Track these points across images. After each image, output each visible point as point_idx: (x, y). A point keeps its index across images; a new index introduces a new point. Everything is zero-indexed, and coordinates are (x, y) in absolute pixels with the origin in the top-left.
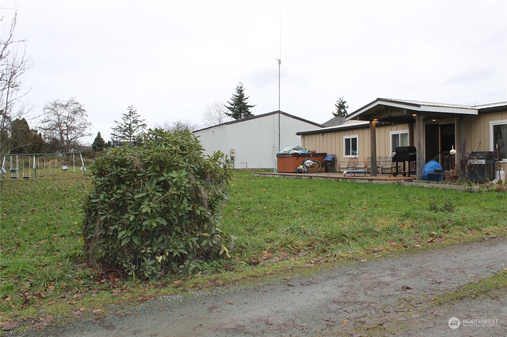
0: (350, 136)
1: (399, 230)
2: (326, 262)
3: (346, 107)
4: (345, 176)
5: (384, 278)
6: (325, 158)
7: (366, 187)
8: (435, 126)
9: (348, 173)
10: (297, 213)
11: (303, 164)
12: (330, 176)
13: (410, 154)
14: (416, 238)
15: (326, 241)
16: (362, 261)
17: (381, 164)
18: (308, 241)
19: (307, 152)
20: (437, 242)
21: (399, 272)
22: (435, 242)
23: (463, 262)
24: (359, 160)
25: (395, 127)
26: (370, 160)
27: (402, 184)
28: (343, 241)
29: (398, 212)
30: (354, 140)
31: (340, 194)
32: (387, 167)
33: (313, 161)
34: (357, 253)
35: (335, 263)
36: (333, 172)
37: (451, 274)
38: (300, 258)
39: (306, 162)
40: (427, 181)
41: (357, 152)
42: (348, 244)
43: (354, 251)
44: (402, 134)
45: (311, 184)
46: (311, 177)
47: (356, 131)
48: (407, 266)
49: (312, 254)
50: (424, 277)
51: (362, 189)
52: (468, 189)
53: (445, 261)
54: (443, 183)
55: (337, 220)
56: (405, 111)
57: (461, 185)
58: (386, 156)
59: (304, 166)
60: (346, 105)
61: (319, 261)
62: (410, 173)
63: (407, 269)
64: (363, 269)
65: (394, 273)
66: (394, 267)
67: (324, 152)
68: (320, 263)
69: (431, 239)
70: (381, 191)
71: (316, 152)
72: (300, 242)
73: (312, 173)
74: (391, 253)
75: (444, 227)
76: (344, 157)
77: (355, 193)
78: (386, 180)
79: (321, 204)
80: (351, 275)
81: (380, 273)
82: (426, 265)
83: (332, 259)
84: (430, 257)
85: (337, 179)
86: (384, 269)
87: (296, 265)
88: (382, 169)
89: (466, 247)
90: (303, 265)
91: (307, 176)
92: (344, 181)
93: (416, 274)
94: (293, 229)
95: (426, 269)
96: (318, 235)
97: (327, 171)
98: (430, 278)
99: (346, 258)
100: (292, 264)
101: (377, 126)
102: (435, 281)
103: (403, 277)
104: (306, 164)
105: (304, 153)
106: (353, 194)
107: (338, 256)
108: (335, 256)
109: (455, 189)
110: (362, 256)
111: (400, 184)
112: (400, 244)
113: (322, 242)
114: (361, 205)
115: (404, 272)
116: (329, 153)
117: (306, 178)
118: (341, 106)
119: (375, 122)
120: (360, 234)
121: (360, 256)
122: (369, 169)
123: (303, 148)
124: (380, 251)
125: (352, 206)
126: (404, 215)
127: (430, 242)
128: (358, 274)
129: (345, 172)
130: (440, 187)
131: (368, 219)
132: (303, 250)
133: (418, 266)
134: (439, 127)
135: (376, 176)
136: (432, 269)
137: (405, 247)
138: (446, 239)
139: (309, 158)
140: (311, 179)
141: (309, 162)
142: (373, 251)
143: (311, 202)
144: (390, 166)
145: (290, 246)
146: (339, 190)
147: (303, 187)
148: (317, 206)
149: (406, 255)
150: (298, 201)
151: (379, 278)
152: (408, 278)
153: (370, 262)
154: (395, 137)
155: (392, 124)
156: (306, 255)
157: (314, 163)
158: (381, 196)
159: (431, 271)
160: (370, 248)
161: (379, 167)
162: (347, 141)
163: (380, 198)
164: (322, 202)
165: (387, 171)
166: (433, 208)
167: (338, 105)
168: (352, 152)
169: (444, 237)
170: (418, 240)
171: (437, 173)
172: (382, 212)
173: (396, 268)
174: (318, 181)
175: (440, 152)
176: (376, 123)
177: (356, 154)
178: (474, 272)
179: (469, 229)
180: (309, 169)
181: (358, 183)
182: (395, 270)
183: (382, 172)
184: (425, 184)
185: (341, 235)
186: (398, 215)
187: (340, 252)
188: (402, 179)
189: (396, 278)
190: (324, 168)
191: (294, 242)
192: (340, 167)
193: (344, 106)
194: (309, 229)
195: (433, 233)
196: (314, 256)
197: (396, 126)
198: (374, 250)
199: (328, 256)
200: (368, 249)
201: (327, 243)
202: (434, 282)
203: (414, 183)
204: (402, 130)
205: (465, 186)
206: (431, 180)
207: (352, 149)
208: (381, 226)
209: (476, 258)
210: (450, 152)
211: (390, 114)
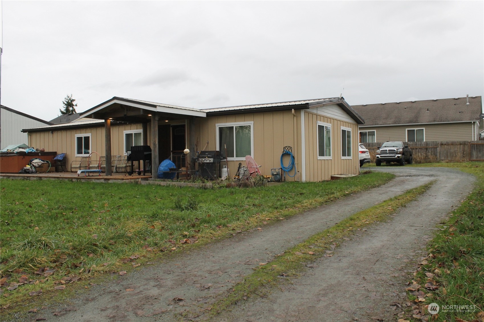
0: (83, 135)
1: (150, 233)
2: (80, 279)
3: (75, 105)
4: (79, 176)
5: (150, 291)
6: (55, 157)
7: (103, 187)
8: (168, 126)
9: (82, 172)
10: (32, 220)
11: (30, 163)
12: (62, 176)
13: (146, 153)
14: (171, 240)
15: (74, 254)
16: (121, 273)
17: (115, 163)
18: (53, 256)
19: (35, 150)
20: (191, 242)
21: (164, 281)
22: (189, 242)
23: (222, 261)
24: (92, 159)
25: (128, 127)
26: (104, 159)
27: (139, 183)
28: (94, 252)
29: (145, 213)
30: (87, 139)
31: (78, 196)
32: (121, 166)
33: (42, 160)
34: (113, 265)
35: (91, 280)
36: (65, 172)
37: (215, 276)
38: (47, 279)
39: (33, 161)
40: (162, 179)
41: (90, 151)
42: (102, 254)
43: (110, 263)
44: (135, 134)
45: (43, 185)
46: (40, 177)
47: (89, 130)
48: (170, 273)
49: (61, 272)
50: (191, 284)
51: (99, 190)
52: (202, 186)
53: (205, 262)
54: (177, 181)
55: (81, 226)
56: (142, 111)
57: (195, 182)
58: (120, 155)
59: (31, 166)
60: (74, 103)
61: (71, 281)
62: (145, 171)
63: (170, 276)
64: (124, 283)
65: (159, 283)
66: (157, 276)
67: (54, 151)
68: (72, 283)
69: (185, 240)
70: (119, 191)
71: (45, 151)
72: (43, 259)
73: (40, 173)
74: (149, 260)
75: (193, 226)
76: (76, 156)
77: (93, 194)
78: (123, 179)
79: (58, 208)
80: (113, 293)
81: (144, 285)
82: (188, 269)
83: (86, 275)
84: (190, 259)
85: (70, 179)
86: (147, 279)
87: (42, 289)
88: (116, 168)
89: (219, 245)
90: (52, 288)
91: (36, 177)
92: (79, 181)
93: (181, 282)
94: (31, 242)
95: (190, 274)
96: (65, 247)
97: (57, 171)
98: (198, 283)
99: (102, 272)
100: (38, 289)
101: (112, 124)
102: (204, 287)
103: (170, 287)
104: (34, 164)
105: (31, 152)
106: (92, 196)
107: (92, 270)
108: (89, 272)
109: (191, 186)
110: (119, 267)
111: (137, 183)
112: (156, 249)
113: (69, 255)
114: (103, 206)
115: (169, 281)
116: (59, 152)
117: (35, 178)
118: (70, 104)
119: (110, 120)
120: (112, 241)
121: (117, 267)
122: (104, 168)
123: (29, 146)
124: (137, 259)
125: (94, 209)
126: (151, 216)
127: (185, 243)
128: (121, 291)
129: (79, 172)
130: (176, 185)
131: (116, 223)
132: (48, 269)
133: (181, 272)
134: (171, 128)
135: (111, 175)
136: (196, 273)
137: (162, 251)
138: (199, 238)
139: (37, 157)
140: (41, 180)
141: (37, 162)
142: (129, 260)
143: (47, 207)
144: (124, 165)
145: (31, 265)
146: (75, 191)
147: (33, 190)
148: (54, 211)
149: (164, 260)
150: (30, 207)
151: (145, 291)
152: (175, 287)
153: (129, 273)
154: (129, 136)
155: (126, 123)
156: (53, 274)
157: (42, 162)
158: (121, 196)
159: (196, 276)
160: (127, 257)
161: (113, 166)
162: (80, 139)
163: (121, 198)
164: (60, 206)
165: (120, 170)
166: (178, 207)
167: (66, 103)
168: (84, 151)
169: (197, 237)
170: (173, 243)
171: (172, 171)
172: (128, 214)
173: (159, 276)
174: (50, 182)
175: (172, 151)
176: (111, 122)
177: (88, 153)
178: (235, 271)
179: (217, 226)
180: (37, 169)
181: (93, 183)
182: (159, 280)
183: (116, 170)
184: (162, 182)
185: (91, 245)
186: (146, 216)
187: (94, 266)
188: (139, 178)
189: (162, 289)
190: (54, 168)
191: (36, 259)
192: (72, 166)
193: (73, 104)
194: (51, 240)
195: (186, 233)
196: (63, 274)
197: (130, 125)
198: (131, 259)
199: (81, 272)
200: (124, 258)
201: (75, 255)
202: (202, 288)
203: (151, 182)
204: (136, 130)
205: (198, 184)
206: (166, 178)
207: (84, 148)
208: (132, 231)
209: (232, 255)
210: (184, 151)
211: (126, 113)
